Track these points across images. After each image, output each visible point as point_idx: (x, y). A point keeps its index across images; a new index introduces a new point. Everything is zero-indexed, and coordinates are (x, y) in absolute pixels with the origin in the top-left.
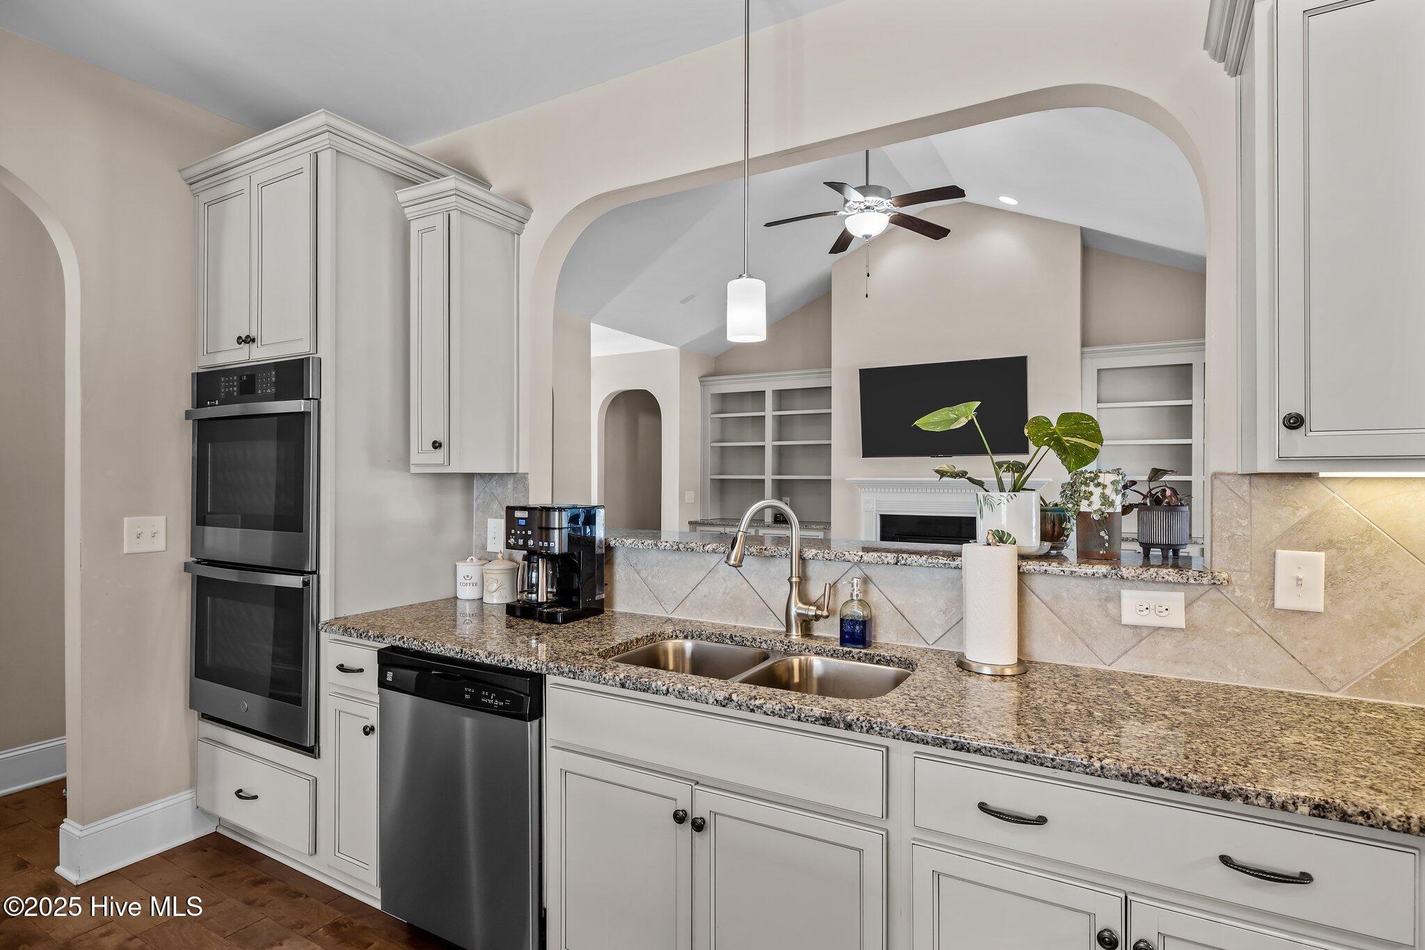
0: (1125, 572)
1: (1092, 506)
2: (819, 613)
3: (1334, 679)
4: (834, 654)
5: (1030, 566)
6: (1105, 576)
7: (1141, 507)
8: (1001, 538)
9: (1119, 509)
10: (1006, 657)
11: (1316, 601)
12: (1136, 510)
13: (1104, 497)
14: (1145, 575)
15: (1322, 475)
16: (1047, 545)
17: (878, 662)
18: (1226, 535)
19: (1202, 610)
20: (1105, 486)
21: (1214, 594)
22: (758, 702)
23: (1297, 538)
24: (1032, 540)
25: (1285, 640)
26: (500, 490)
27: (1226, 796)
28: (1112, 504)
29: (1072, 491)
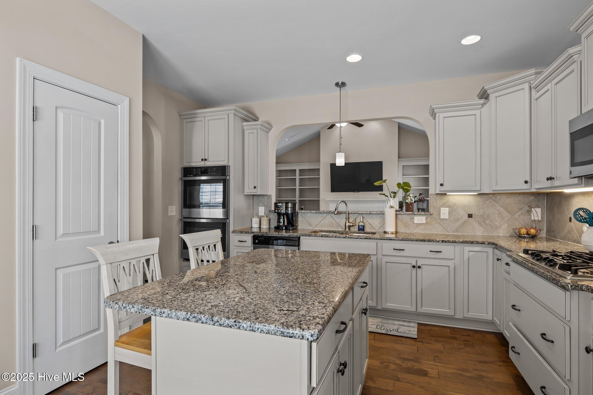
0: (415, 213)
1: (408, 201)
2: (353, 225)
3: (450, 231)
4: (357, 233)
5: (398, 213)
6: (411, 214)
7: (417, 201)
8: (392, 207)
9: (414, 202)
10: (393, 230)
11: (446, 217)
12: (416, 202)
13: (411, 199)
14: (419, 213)
15: (447, 194)
16: (400, 209)
17: (367, 234)
18: (432, 205)
19: (428, 220)
20: (411, 197)
21: (430, 216)
22: (352, 236)
23: (444, 205)
24: (397, 208)
25: (442, 224)
26: (263, 199)
27: (431, 241)
28: (412, 200)
29: (405, 198)
